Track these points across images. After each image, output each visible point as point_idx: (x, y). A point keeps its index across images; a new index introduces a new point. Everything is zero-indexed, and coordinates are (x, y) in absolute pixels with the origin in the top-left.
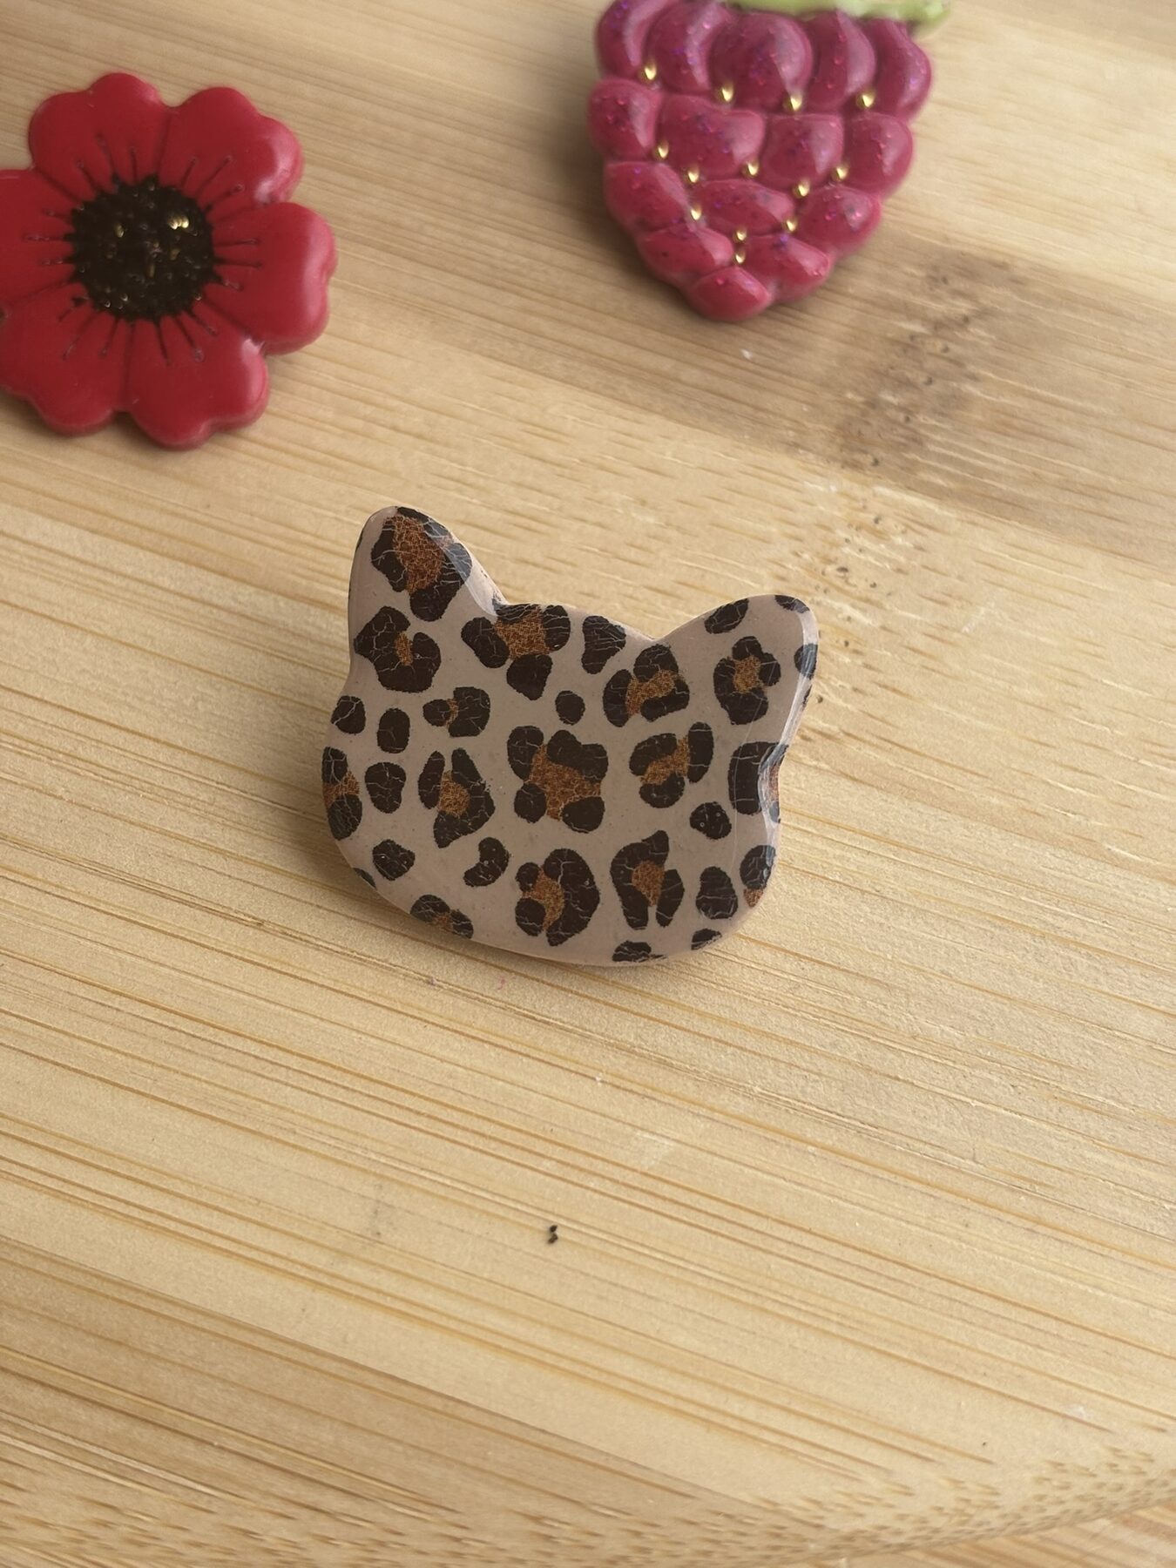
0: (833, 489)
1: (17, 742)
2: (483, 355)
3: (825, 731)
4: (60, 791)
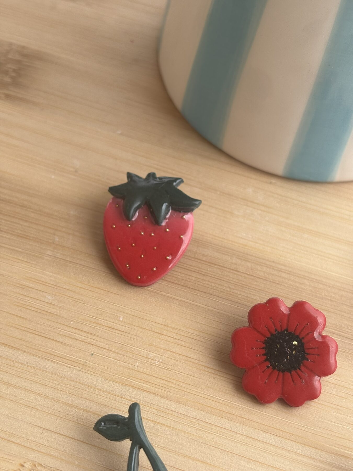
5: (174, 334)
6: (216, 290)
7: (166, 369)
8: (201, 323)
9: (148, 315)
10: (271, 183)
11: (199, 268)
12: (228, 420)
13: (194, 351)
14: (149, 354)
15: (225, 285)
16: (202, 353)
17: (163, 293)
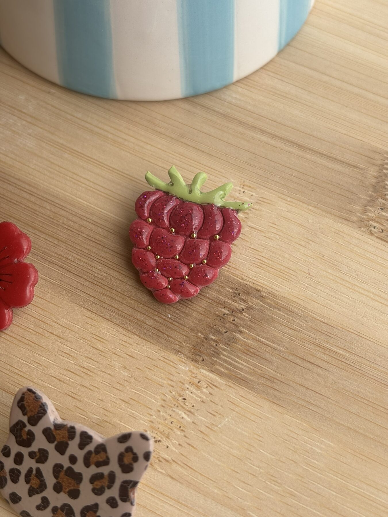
2: (85, 308)
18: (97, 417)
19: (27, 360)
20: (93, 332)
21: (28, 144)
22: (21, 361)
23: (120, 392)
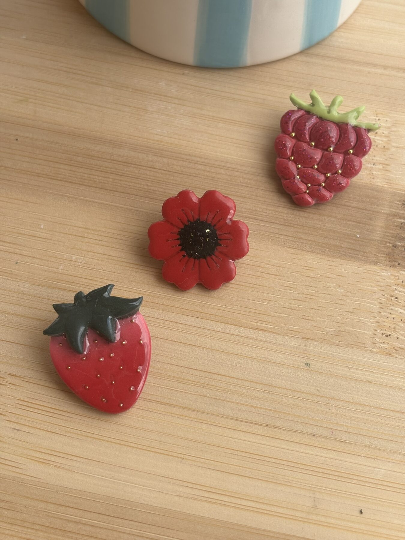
0: (389, 274)
1: (194, 383)
2: (288, 247)
3: (401, 347)
4: (208, 395)
5: (95, 236)
6: (134, 189)
7: (89, 269)
8: (121, 223)
9: (68, 220)
10: (183, 74)
11: (117, 169)
12: (152, 308)
13: (115, 249)
14: (72, 257)
15: (143, 183)
16: (123, 251)
17: (81, 197)
18: (333, 330)
19: (258, 300)
20: (302, 265)
21: (184, 123)
22: (253, 302)
23: (343, 306)
